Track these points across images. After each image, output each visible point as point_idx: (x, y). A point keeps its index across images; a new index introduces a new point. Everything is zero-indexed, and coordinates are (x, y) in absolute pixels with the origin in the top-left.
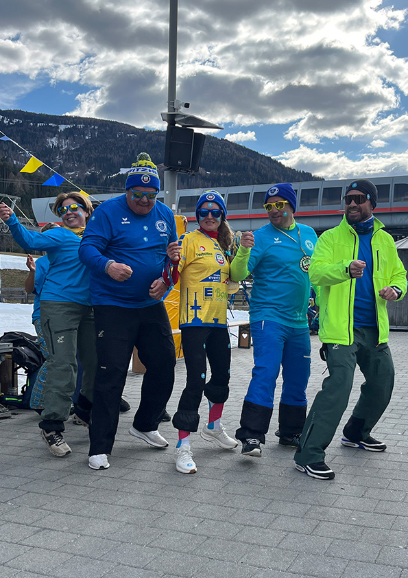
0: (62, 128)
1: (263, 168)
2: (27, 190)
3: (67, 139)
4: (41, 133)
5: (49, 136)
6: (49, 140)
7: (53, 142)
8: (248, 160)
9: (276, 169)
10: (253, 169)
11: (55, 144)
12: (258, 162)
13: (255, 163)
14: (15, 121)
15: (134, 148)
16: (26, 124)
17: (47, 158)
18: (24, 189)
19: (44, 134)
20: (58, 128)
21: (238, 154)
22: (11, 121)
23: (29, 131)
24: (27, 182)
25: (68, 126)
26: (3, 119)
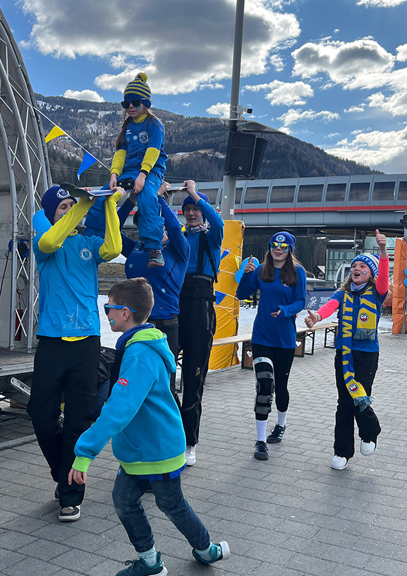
0: (101, 114)
1: (304, 155)
2: (66, 175)
3: (106, 125)
4: (81, 119)
5: (88, 122)
6: (88, 126)
7: (92, 128)
8: (288, 147)
9: (317, 156)
10: (294, 156)
11: (95, 130)
12: (298, 149)
13: (295, 150)
14: (57, 107)
15: (171, 134)
16: (67, 110)
17: (85, 144)
18: (62, 174)
19: (84, 120)
20: (98, 114)
21: (278, 141)
22: (52, 107)
23: (70, 117)
24: (66, 168)
25: (108, 113)
26: (45, 105)
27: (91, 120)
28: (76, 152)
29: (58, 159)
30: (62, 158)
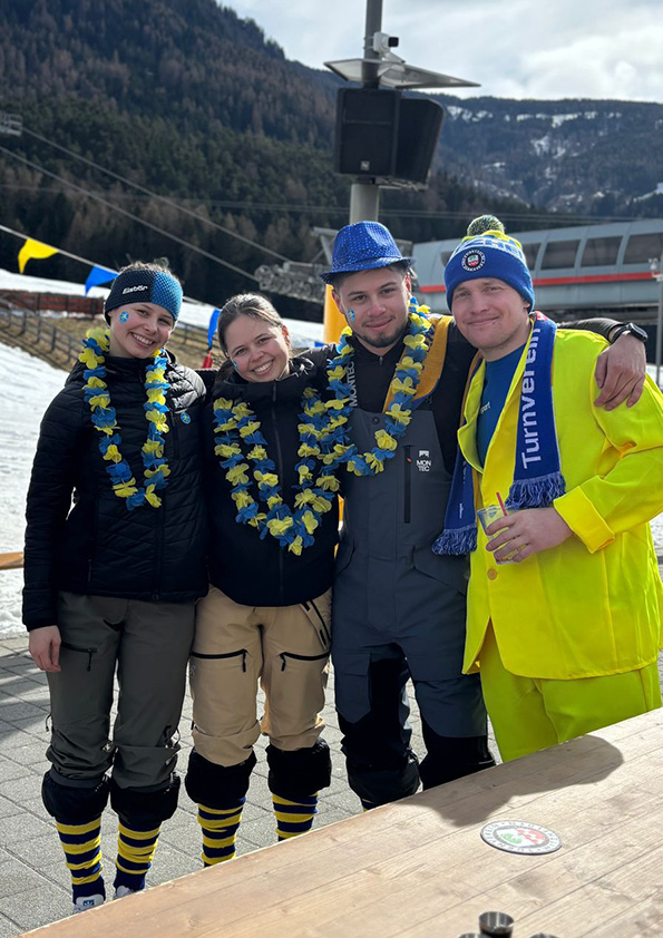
0: (557, 120)
3: (566, 138)
4: (523, 132)
5: (535, 135)
6: (534, 142)
7: (542, 145)
11: (546, 149)
14: (481, 115)
16: (498, 118)
17: (529, 174)
19: (527, 132)
20: (551, 121)
22: (474, 116)
23: (504, 130)
25: (569, 117)
26: (462, 113)
27: (539, 132)
28: (513, 189)
29: (477, 201)
30: (485, 200)
